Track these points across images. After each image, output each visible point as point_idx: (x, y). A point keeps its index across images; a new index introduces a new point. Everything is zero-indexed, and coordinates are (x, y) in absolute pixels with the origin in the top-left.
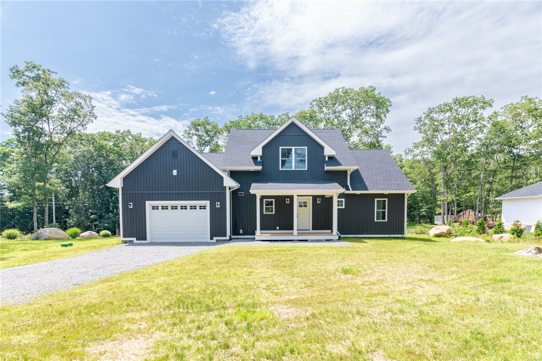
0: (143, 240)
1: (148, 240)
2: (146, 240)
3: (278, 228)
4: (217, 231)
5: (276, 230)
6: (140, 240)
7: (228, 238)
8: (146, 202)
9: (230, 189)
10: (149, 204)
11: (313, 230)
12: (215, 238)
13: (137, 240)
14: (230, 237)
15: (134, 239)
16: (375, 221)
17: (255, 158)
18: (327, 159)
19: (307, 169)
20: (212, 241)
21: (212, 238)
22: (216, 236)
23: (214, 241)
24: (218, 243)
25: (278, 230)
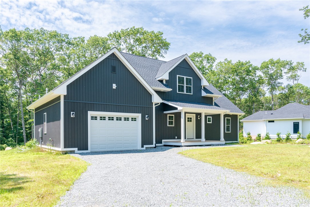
0: (84, 150)
1: (89, 151)
2: (87, 149)
3: (176, 137)
4: (146, 140)
6: (81, 150)
7: (154, 146)
8: (88, 111)
9: (155, 105)
10: (90, 114)
11: (196, 138)
12: (145, 146)
13: (78, 150)
14: (155, 144)
15: (76, 149)
16: (226, 132)
17: (161, 81)
18: (203, 88)
19: (192, 94)
20: (143, 149)
21: (142, 147)
23: (144, 148)
24: (148, 150)
25: (176, 139)
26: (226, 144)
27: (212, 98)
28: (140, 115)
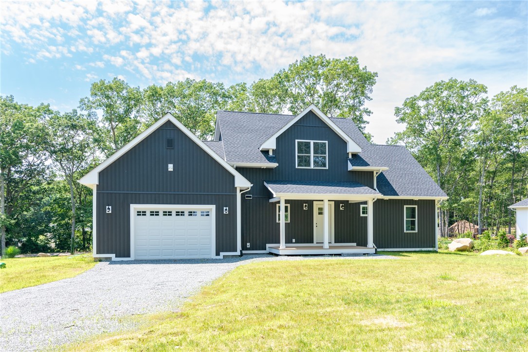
0: (124, 256)
1: (132, 258)
2: (129, 256)
3: (294, 240)
4: (224, 244)
5: (292, 243)
6: (120, 257)
7: (238, 253)
8: (131, 205)
9: (241, 191)
10: (134, 208)
11: (335, 243)
12: (222, 254)
13: (116, 257)
14: (241, 251)
15: (113, 256)
16: (405, 232)
17: (265, 152)
18: (350, 157)
19: (328, 168)
20: (218, 257)
21: (218, 254)
22: (223, 251)
23: (221, 257)
24: (226, 259)
25: (294, 243)
26: (376, 253)
27: (373, 172)
28: (213, 208)
